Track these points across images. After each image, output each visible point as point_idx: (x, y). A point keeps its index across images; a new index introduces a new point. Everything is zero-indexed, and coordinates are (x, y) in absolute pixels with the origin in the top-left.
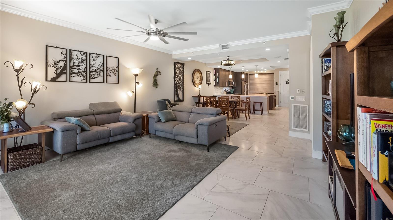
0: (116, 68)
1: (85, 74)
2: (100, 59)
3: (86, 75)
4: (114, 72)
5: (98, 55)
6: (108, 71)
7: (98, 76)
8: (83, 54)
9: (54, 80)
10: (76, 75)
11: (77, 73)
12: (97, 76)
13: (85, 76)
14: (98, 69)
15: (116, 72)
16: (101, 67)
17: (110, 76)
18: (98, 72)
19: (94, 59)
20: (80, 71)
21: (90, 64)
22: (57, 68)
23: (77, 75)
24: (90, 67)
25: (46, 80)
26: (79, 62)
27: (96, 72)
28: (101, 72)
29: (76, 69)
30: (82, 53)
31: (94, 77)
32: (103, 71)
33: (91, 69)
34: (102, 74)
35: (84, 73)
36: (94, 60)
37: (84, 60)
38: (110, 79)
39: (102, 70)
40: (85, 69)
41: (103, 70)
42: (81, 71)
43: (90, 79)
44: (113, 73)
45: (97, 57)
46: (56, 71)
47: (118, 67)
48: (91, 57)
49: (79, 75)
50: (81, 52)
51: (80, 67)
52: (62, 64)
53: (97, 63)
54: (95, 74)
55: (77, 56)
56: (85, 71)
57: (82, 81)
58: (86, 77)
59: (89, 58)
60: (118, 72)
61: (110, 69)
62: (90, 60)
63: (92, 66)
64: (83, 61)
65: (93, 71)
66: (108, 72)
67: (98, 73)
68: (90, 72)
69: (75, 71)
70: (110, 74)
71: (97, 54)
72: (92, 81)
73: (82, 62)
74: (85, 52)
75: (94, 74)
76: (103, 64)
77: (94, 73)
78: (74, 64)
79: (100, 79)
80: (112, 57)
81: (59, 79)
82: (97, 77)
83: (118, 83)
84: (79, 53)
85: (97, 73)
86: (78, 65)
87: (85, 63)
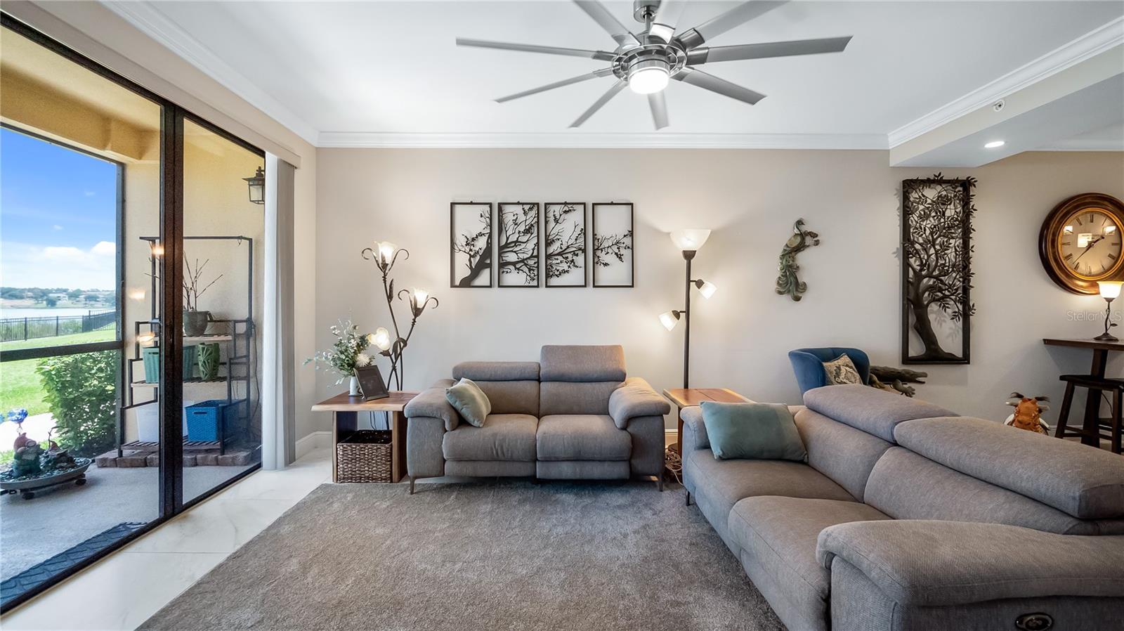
0: (625, 236)
1: (535, 263)
2: (577, 217)
3: (536, 265)
4: (617, 251)
5: (568, 207)
6: (598, 249)
7: (569, 267)
8: (531, 209)
9: (467, 283)
10: (512, 267)
11: (514, 264)
12: (566, 268)
13: (534, 270)
14: (568, 247)
15: (623, 251)
16: (576, 240)
17: (606, 265)
18: (570, 256)
19: (558, 218)
20: (522, 256)
21: (548, 234)
22: (472, 253)
23: (516, 268)
24: (549, 243)
25: (453, 286)
26: (519, 232)
27: (564, 256)
28: (577, 255)
29: (512, 251)
30: (527, 207)
31: (558, 271)
32: (584, 251)
33: (551, 250)
34: (580, 260)
35: (531, 262)
36: (556, 221)
37: (532, 225)
38: (604, 275)
39: (580, 249)
40: (533, 249)
41: (583, 248)
42: (526, 256)
43: (548, 276)
44: (616, 254)
45: (566, 212)
46: (470, 260)
47: (631, 233)
48: (551, 215)
49: (518, 269)
50: (524, 206)
51: (523, 246)
52: (481, 243)
53: (567, 230)
54: (561, 262)
55: (515, 218)
56: (535, 257)
57: (527, 284)
58: (536, 273)
59: (546, 217)
60: (632, 249)
61: (606, 244)
62: (546, 222)
63: (553, 241)
64: (530, 228)
65: (556, 252)
66: (599, 253)
67: (570, 259)
68: (548, 257)
69: (511, 257)
70: (604, 257)
71: (566, 204)
72: (554, 281)
73: (527, 231)
74: (534, 204)
75: (559, 261)
76: (584, 231)
77: (557, 259)
78: (508, 239)
79: (576, 276)
80: (612, 204)
81: (477, 282)
82: (567, 271)
83: (632, 286)
84: (519, 209)
85: (567, 258)
86: (517, 241)
87: (535, 234)
